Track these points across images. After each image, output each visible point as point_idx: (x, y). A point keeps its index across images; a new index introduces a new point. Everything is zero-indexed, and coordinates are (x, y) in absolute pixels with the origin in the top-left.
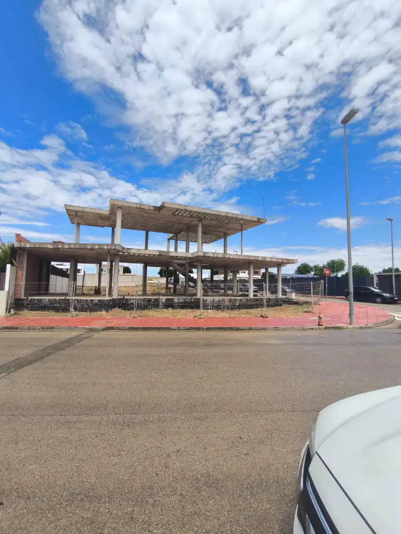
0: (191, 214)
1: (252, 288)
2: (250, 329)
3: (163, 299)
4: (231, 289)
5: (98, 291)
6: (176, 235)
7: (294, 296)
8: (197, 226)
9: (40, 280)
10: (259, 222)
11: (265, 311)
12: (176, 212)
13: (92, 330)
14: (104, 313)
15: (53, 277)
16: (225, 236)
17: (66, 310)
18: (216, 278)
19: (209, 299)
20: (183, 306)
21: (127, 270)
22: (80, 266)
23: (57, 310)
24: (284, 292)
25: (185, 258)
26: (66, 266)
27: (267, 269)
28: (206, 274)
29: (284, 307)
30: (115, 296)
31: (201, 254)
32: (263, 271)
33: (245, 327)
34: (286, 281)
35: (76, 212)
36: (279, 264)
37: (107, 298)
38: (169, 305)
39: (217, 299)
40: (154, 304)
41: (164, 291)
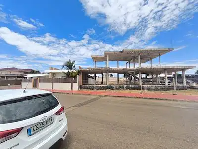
0: (135, 52)
1: (167, 81)
2: (167, 100)
3: (125, 86)
4: (156, 81)
5: (102, 83)
6: (129, 61)
7: (194, 85)
8: (137, 57)
9: (86, 80)
10: (169, 50)
11: (175, 92)
12: (128, 52)
13: (101, 96)
14: (104, 90)
15: (89, 79)
16: (151, 59)
17: (93, 89)
18: (148, 77)
19: (145, 86)
20: (134, 89)
21: (112, 76)
22: (97, 75)
23: (91, 89)
24: (187, 83)
25: (134, 70)
26: (92, 75)
27: (175, 72)
28: (143, 76)
29: (188, 90)
30: (108, 85)
31: (140, 68)
32: (173, 73)
33: (164, 98)
34: (188, 77)
35: (94, 57)
36: (183, 70)
37: (105, 86)
38: (128, 88)
39: (149, 86)
40: (122, 88)
41: (126, 83)
